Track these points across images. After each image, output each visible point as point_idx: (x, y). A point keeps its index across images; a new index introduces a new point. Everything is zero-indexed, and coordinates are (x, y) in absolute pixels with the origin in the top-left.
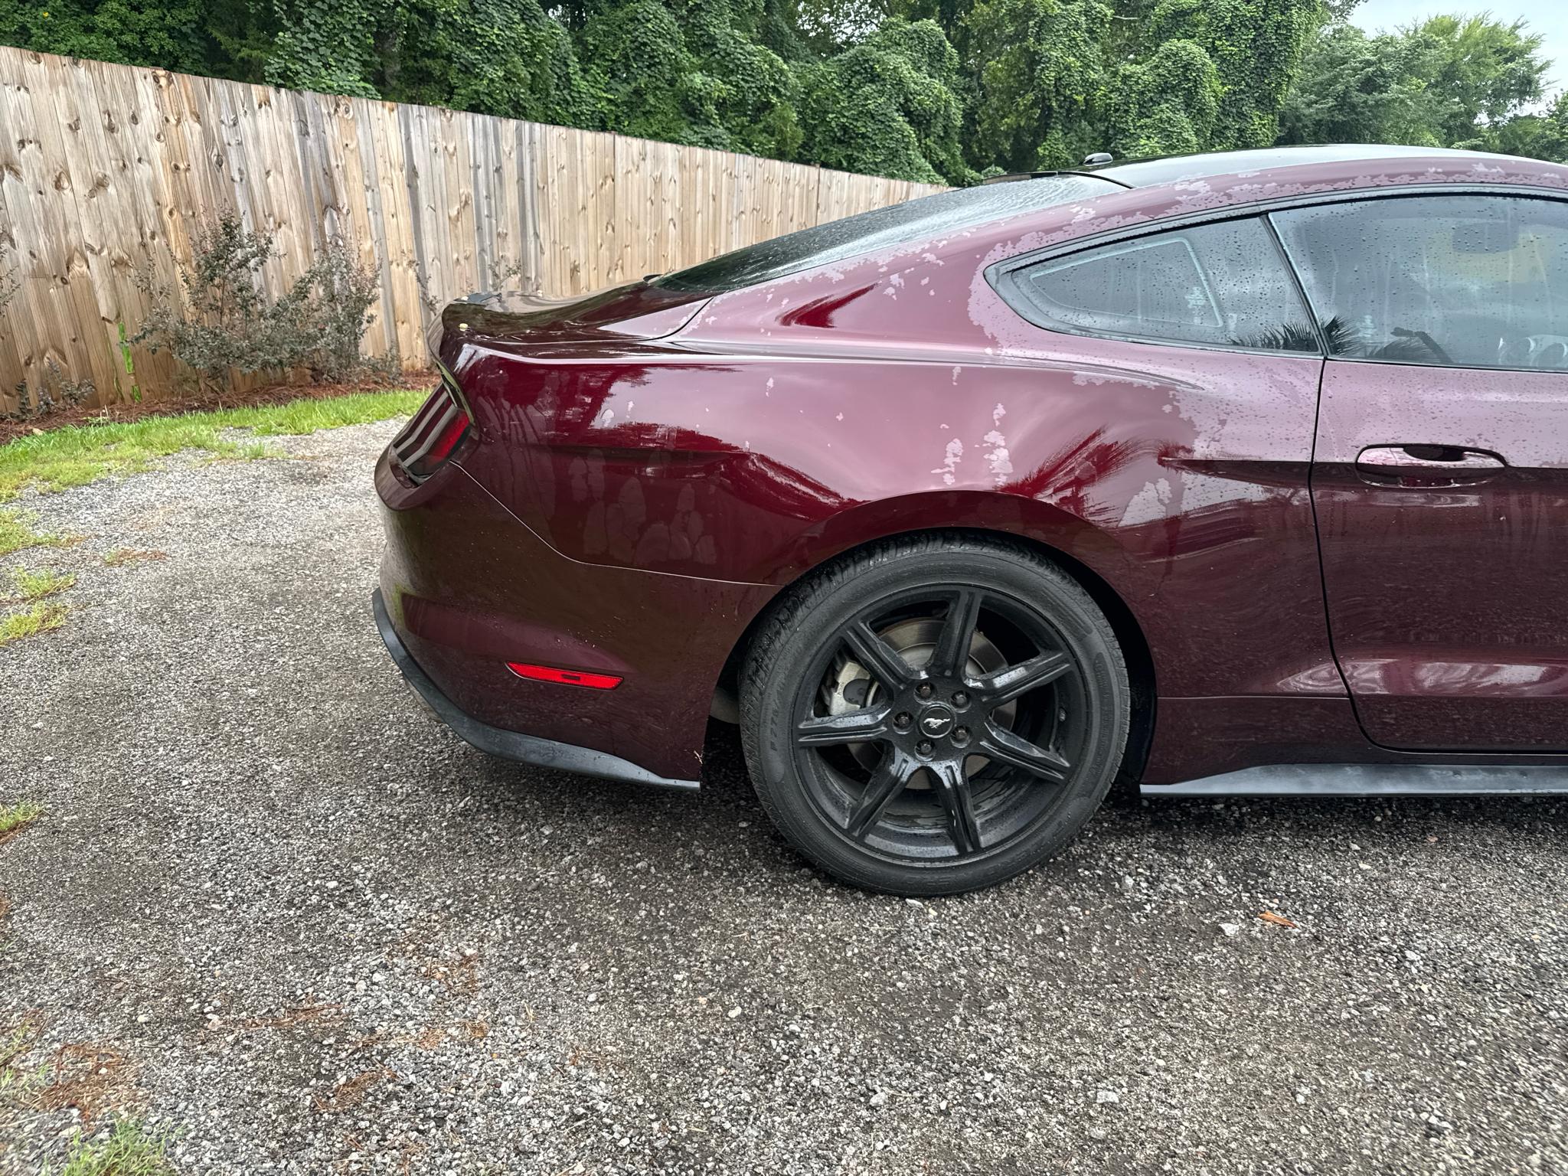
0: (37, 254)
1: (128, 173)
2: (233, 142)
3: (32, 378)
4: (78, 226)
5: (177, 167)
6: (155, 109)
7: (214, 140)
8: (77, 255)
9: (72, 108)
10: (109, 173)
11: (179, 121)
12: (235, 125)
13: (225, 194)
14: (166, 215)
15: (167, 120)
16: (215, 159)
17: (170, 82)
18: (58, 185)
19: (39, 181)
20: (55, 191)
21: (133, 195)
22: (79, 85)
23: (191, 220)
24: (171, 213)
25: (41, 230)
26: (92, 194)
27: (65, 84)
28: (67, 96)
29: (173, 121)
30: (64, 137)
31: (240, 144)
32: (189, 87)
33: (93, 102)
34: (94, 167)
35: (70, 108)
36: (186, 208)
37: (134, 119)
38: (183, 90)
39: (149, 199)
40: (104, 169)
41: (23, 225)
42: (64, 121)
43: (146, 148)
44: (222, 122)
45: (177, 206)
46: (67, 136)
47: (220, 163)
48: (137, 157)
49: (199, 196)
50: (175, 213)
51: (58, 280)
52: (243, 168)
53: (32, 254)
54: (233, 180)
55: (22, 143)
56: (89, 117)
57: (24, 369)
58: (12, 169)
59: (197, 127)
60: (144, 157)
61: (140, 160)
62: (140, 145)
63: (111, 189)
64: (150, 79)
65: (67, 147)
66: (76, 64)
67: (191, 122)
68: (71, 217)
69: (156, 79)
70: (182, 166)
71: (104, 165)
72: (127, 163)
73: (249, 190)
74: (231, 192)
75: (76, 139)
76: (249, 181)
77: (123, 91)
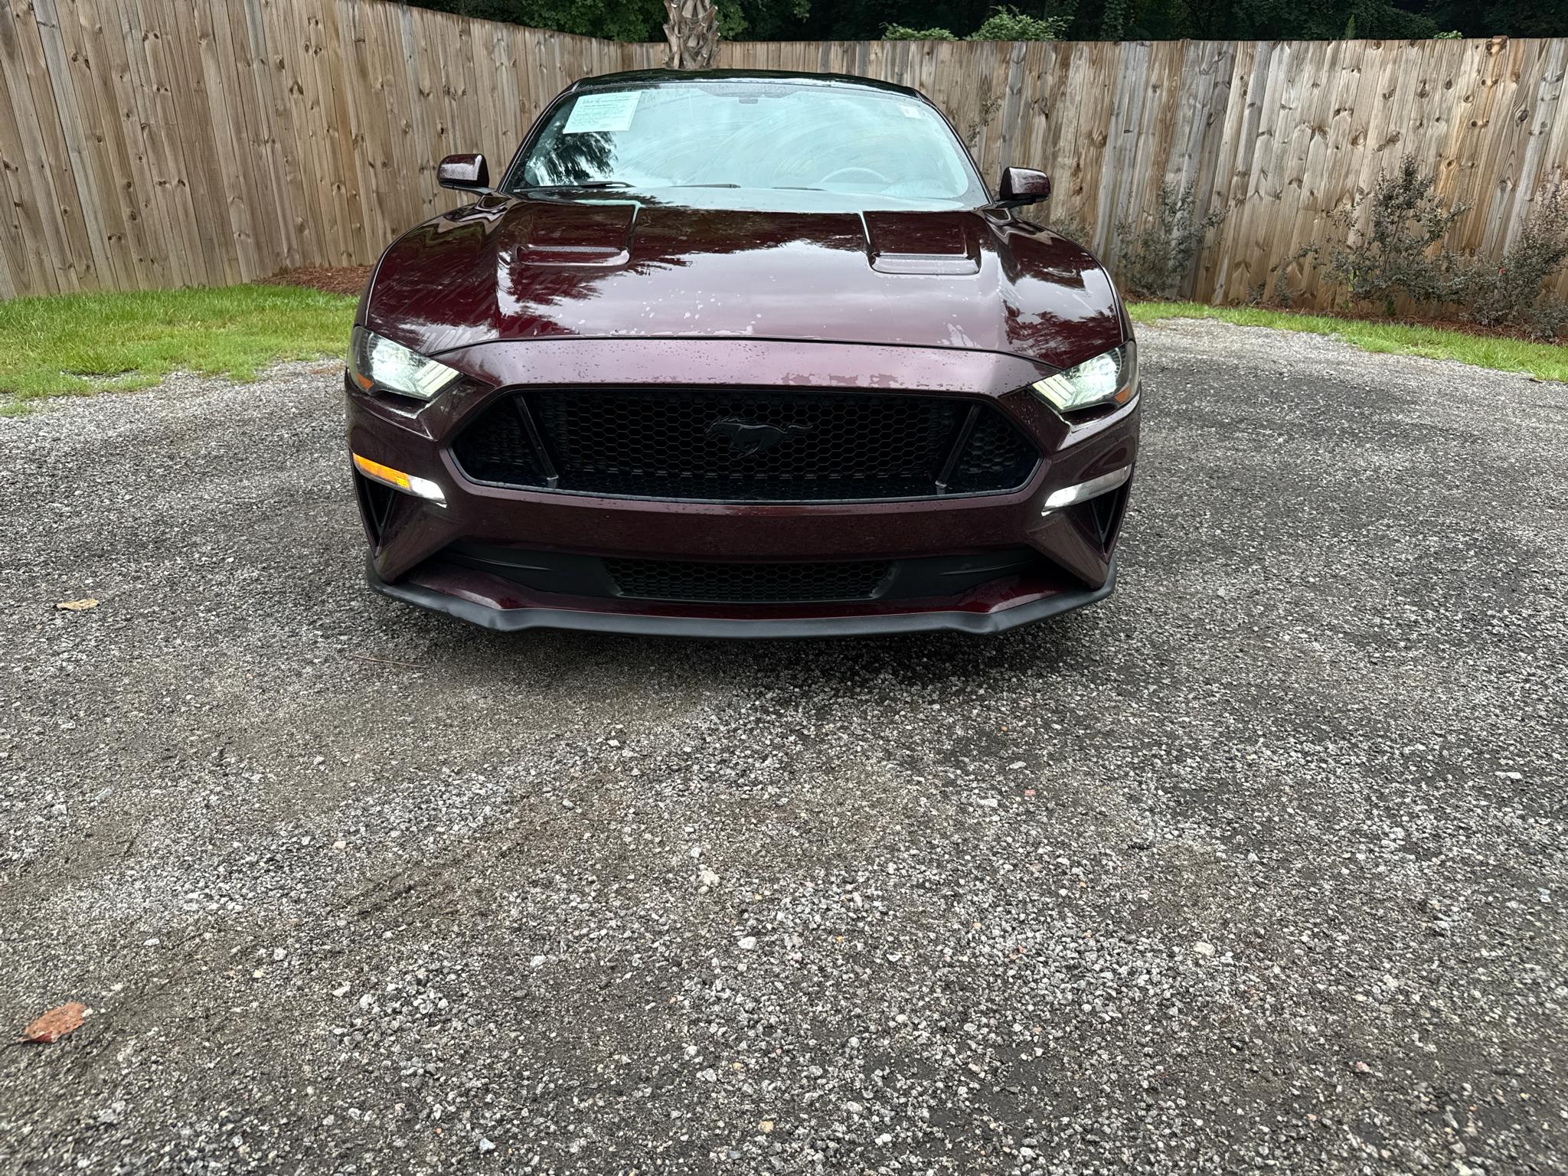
0: (1316, 192)
1: (1422, 131)
2: (1547, 97)
3: (1272, 280)
4: (1358, 173)
5: (1474, 124)
6: (1474, 74)
7: (1526, 96)
8: (1348, 195)
9: (1393, 81)
10: (1403, 131)
11: (1495, 82)
12: (1558, 80)
13: (1514, 147)
14: (1443, 167)
15: (1484, 83)
16: (1518, 114)
17: (1503, 46)
18: (1354, 142)
19: (1340, 138)
20: (1350, 146)
21: (1418, 148)
22: (1407, 61)
23: (1468, 171)
24: (1449, 164)
25: (1326, 175)
26: (1380, 149)
27: (1395, 62)
28: (1393, 72)
29: (1489, 83)
30: (1376, 103)
31: (1556, 98)
32: (1521, 51)
33: (1415, 74)
34: (1392, 127)
35: (1391, 80)
36: (1468, 160)
37: (1449, 85)
38: (1512, 54)
39: (1433, 152)
40: (1400, 127)
41: (1314, 172)
42: (1380, 90)
43: (1450, 109)
44: (1545, 79)
45: (1459, 158)
46: (1378, 102)
47: (1522, 119)
48: (1437, 116)
49: (1486, 148)
50: (1454, 164)
51: (1324, 214)
52: (1548, 122)
53: (1312, 193)
54: (1531, 134)
55: (1338, 112)
56: (1405, 86)
57: (1269, 272)
58: (1322, 131)
59: (1514, 86)
60: (1445, 117)
61: (1438, 120)
62: (1444, 106)
63: (1399, 145)
64: (1482, 48)
65: (1374, 112)
66: (1412, 45)
67: (1508, 82)
68: (1355, 166)
69: (1489, 47)
70: (1480, 123)
71: (1401, 124)
72: (1425, 122)
73: (1547, 142)
74: (1523, 145)
75: (1384, 107)
76: (1549, 134)
77: (1448, 61)
